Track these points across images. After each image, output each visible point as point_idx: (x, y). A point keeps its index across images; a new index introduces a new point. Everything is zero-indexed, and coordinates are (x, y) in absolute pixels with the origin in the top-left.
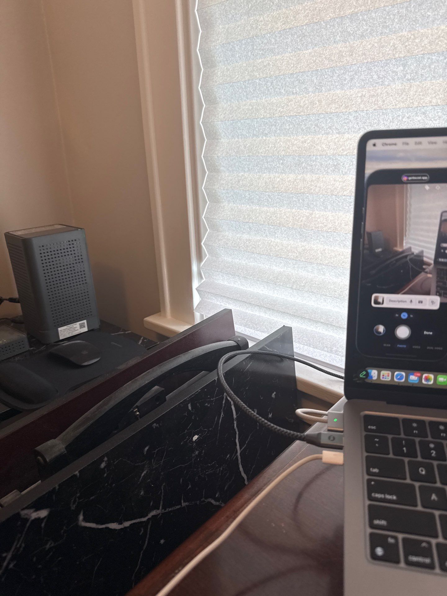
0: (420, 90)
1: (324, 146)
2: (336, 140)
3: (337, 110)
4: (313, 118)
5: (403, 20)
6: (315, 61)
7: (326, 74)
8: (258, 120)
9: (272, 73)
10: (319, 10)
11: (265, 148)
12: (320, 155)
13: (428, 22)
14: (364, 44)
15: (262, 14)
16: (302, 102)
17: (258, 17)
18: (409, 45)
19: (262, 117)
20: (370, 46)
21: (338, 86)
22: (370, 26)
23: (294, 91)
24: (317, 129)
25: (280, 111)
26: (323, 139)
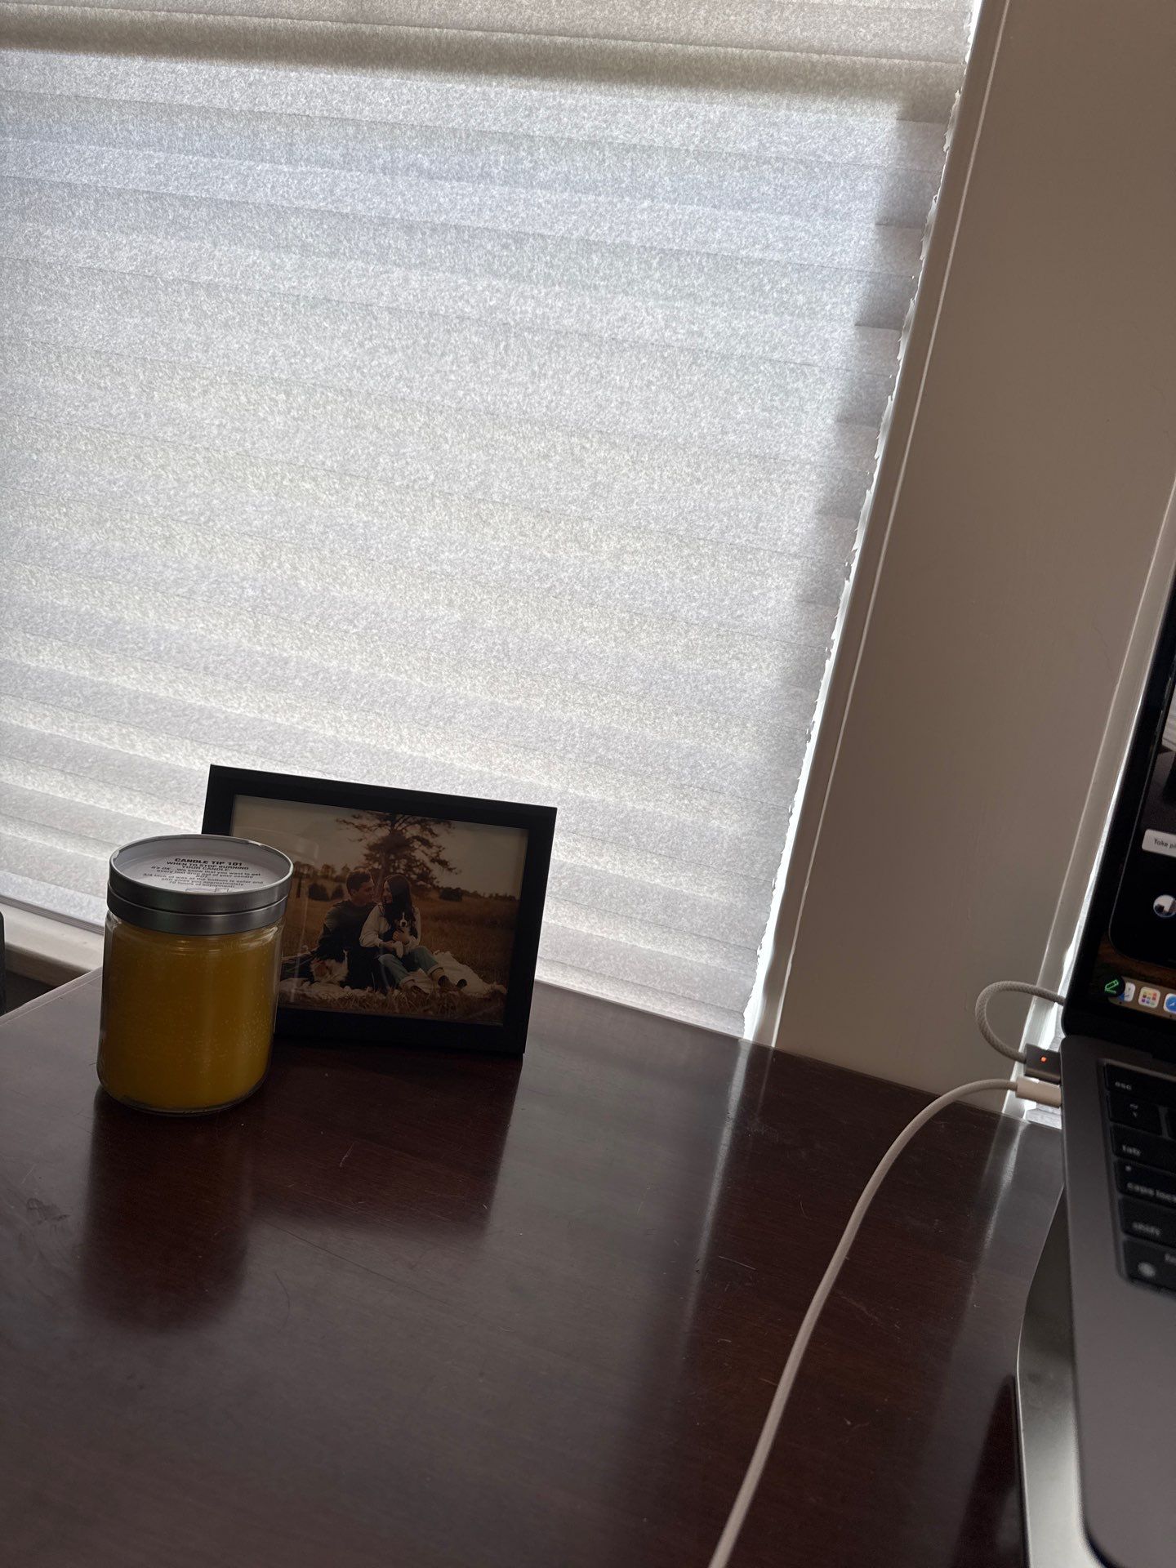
0: (310, 440)
1: (148, 498)
2: (172, 492)
3: (176, 438)
4: (132, 443)
5: (289, 322)
6: (142, 342)
7: (161, 371)
8: (23, 419)
9: (60, 338)
10: (157, 257)
11: (32, 477)
12: (139, 514)
13: (325, 337)
14: (229, 338)
15: (50, 225)
16: (115, 407)
17: (41, 227)
18: (296, 363)
19: (32, 415)
20: (237, 346)
21: (182, 398)
22: (239, 313)
23: (102, 385)
24: (140, 466)
25: (69, 413)
26: (149, 484)
